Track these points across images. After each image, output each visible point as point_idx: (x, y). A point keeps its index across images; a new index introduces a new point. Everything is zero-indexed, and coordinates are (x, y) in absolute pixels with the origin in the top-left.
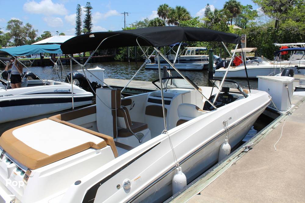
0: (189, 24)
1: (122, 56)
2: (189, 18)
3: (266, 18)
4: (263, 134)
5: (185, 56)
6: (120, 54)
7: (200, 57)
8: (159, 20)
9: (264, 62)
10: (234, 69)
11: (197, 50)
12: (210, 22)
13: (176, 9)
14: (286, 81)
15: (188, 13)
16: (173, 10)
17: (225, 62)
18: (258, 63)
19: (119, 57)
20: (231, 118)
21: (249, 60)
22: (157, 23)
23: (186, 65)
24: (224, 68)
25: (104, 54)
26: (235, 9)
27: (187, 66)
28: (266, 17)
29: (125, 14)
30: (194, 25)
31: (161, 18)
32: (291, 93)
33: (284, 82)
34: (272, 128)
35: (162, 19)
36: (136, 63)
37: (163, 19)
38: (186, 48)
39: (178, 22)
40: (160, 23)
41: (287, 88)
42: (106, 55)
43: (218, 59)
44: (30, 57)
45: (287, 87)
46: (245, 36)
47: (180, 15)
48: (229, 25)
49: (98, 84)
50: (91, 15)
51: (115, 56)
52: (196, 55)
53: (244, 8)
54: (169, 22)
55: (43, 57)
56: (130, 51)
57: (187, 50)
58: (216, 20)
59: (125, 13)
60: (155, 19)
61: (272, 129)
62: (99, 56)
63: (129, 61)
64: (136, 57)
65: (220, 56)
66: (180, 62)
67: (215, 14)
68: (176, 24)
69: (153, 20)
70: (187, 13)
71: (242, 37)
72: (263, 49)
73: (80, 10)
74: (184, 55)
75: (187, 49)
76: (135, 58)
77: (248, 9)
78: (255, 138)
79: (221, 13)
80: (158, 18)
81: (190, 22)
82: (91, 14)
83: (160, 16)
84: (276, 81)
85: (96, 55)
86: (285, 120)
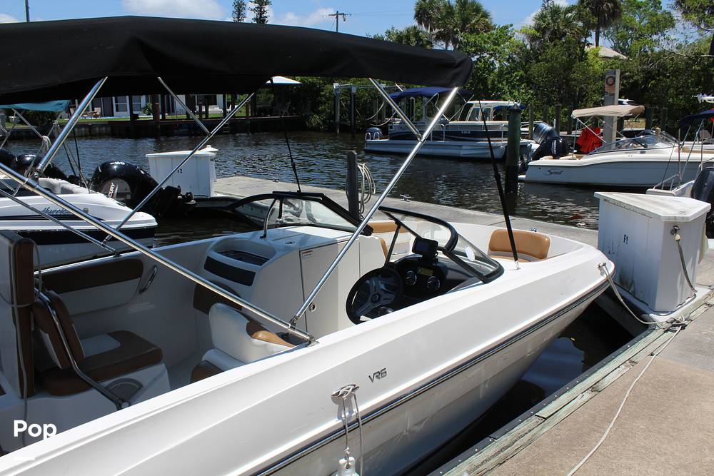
0: (485, 42)
1: (324, 116)
2: (488, 28)
3: (685, 28)
4: (546, 419)
5: (467, 122)
6: (319, 113)
7: (498, 126)
8: (419, 32)
9: (660, 145)
10: (578, 160)
11: (498, 109)
12: (539, 38)
13: (456, 6)
14: (675, 218)
15: (485, 15)
16: (451, 7)
17: (558, 142)
18: (643, 148)
19: (316, 119)
20: (381, 374)
21: (624, 139)
22: (413, 39)
23: (461, 146)
24: (554, 159)
25: (282, 113)
26: (607, 5)
27: (464, 148)
28: (686, 26)
29: (337, 17)
30: (499, 45)
31: (423, 28)
32: (698, 252)
33: (669, 218)
34: (594, 388)
35: (424, 30)
36: (353, 137)
37: (429, 31)
38: (469, 102)
39: (460, 37)
40: (419, 39)
41: (678, 241)
42: (286, 114)
43: (549, 133)
44: (113, 116)
45: (678, 237)
46: (615, 73)
47: (465, 21)
48: (586, 47)
49: (183, 193)
50: (267, 19)
51: (307, 118)
52: (494, 120)
53: (640, 7)
54: (440, 37)
55: (137, 116)
56: (341, 106)
57: (472, 108)
58: (554, 33)
59: (337, 15)
60: (408, 31)
61: (587, 396)
62: (269, 117)
63: (338, 131)
64: (353, 122)
65: (557, 125)
66: (447, 139)
67: (552, 19)
68: (455, 42)
69: (401, 33)
70: (482, 16)
71: (607, 76)
72: (669, 110)
73: (241, 7)
74: (463, 119)
75: (472, 105)
76: (351, 123)
77: (648, 9)
78: (503, 438)
79: (570, 15)
80: (415, 28)
81: (489, 38)
82: (266, 17)
83: (420, 23)
84: (644, 213)
85: (263, 114)
86: (652, 355)
